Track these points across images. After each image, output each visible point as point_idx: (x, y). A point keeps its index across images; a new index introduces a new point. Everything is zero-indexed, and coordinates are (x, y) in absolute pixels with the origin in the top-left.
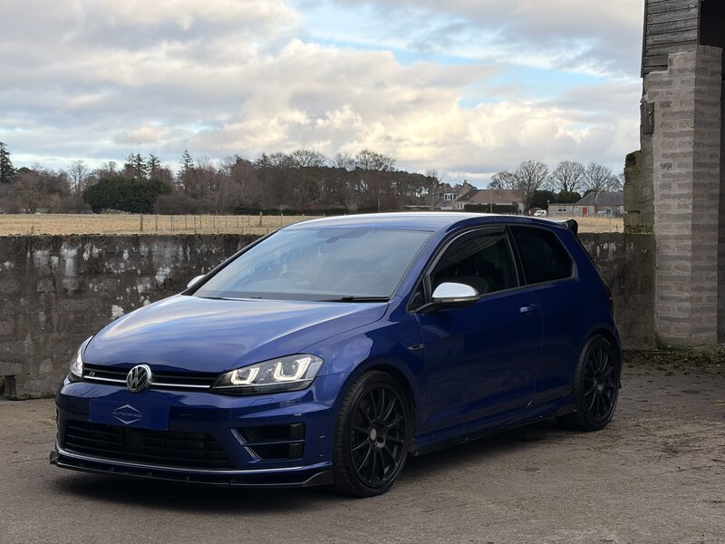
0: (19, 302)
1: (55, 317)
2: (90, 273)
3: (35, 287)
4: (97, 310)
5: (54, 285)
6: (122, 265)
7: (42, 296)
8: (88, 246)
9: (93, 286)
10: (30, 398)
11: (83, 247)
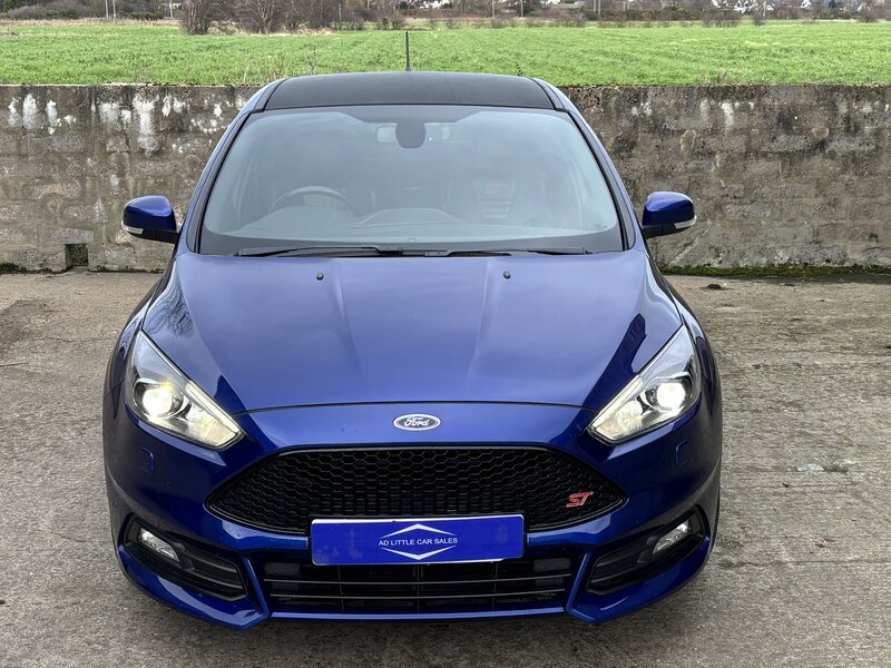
0: (84, 162)
1: (131, 181)
2: (172, 130)
3: (104, 145)
4: (183, 176)
5: (127, 143)
6: (214, 123)
7: (113, 157)
8: (167, 99)
9: (177, 147)
10: (104, 270)
11: (161, 100)
